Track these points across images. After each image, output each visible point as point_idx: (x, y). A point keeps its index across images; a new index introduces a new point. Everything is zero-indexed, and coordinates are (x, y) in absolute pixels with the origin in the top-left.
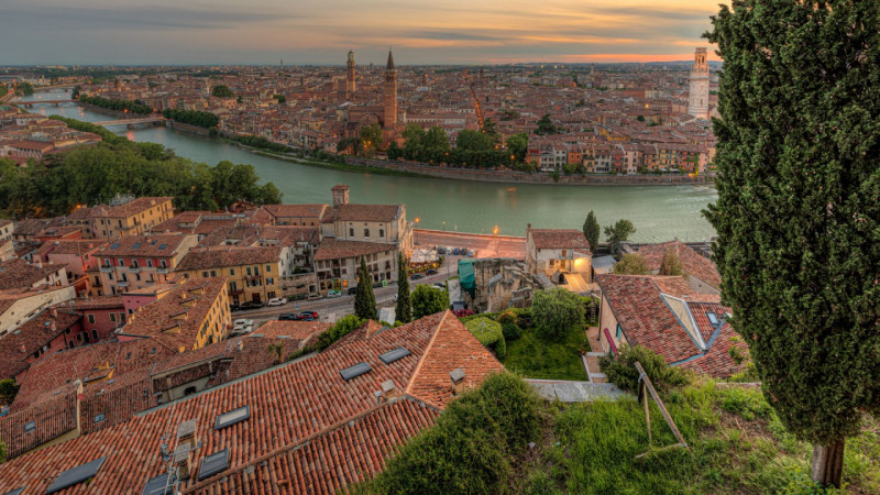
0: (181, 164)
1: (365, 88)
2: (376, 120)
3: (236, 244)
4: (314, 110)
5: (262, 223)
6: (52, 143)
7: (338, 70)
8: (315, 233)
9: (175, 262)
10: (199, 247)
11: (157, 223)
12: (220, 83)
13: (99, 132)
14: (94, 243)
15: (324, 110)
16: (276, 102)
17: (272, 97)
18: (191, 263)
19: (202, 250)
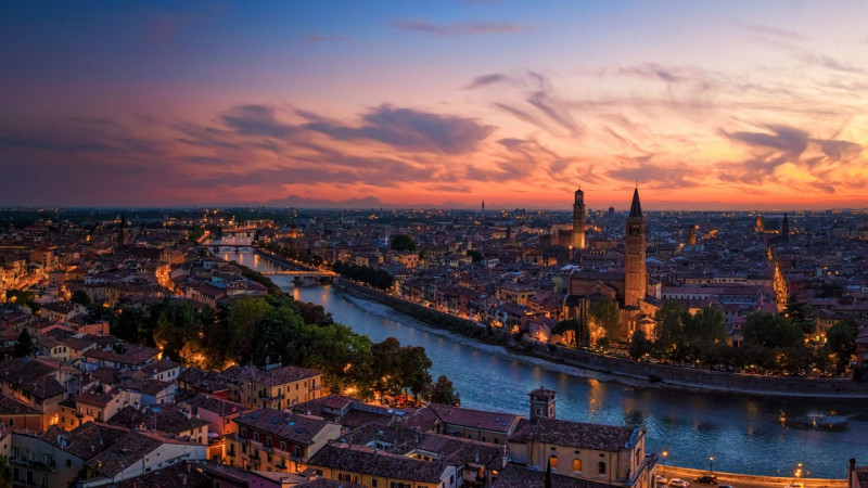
0: (341, 333)
1: (599, 245)
2: (613, 294)
3: (386, 447)
4: (521, 274)
5: (425, 428)
6: (225, 290)
7: (560, 217)
8: (498, 454)
9: (310, 451)
10: (339, 440)
11: (301, 400)
12: (403, 231)
13: (266, 283)
14: (237, 407)
15: (535, 274)
16: (468, 261)
17: (464, 253)
18: (328, 457)
19: (343, 446)
